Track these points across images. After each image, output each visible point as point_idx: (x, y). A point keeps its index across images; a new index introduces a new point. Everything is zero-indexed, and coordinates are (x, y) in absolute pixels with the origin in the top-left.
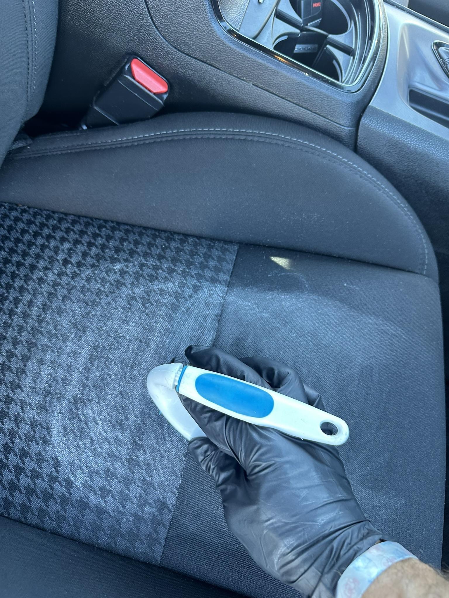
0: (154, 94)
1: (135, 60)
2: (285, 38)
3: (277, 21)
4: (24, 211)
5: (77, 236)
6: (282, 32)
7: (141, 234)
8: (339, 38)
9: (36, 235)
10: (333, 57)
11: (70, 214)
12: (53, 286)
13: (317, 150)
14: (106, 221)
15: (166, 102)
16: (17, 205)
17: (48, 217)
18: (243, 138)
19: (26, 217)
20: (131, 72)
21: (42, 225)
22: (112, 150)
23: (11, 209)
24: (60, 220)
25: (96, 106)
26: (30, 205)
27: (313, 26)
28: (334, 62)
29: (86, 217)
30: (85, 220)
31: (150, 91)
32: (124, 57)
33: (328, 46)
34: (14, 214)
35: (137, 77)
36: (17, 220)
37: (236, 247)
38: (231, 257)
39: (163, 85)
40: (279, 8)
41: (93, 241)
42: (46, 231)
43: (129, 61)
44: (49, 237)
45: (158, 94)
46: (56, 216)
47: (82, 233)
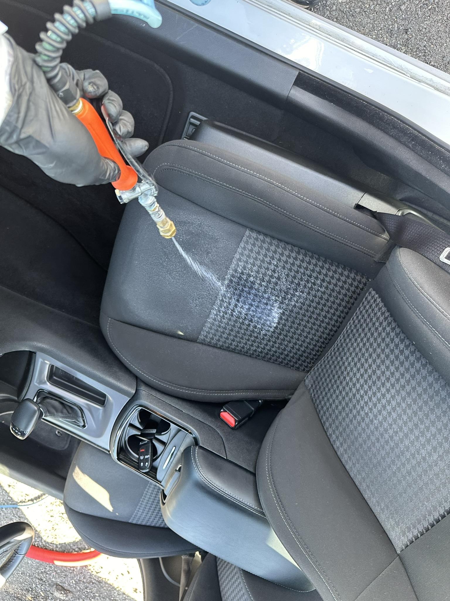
0: (226, 412)
1: (233, 426)
2: (163, 433)
3: (165, 441)
4: (293, 366)
5: (269, 353)
6: (164, 436)
7: (241, 351)
8: (135, 432)
9: (287, 355)
10: (141, 423)
11: (272, 362)
12: (281, 333)
13: (158, 380)
14: (256, 358)
15: (222, 408)
16: (296, 369)
17: (282, 362)
18: (190, 389)
19: (292, 364)
20: (236, 421)
21: (284, 359)
22: (247, 389)
23: (298, 368)
24: (276, 360)
25: (252, 410)
26: (290, 369)
27: (145, 441)
28: (140, 421)
29: (265, 360)
30: (265, 359)
31: (228, 413)
32: (237, 429)
33: (142, 428)
34: (297, 366)
35: (233, 419)
36: (296, 363)
37: (198, 341)
38: (201, 337)
39: (222, 415)
40: (163, 448)
41: (263, 350)
42: (283, 356)
43: (236, 426)
44: (282, 354)
45: (225, 411)
46: (278, 363)
47: (267, 354)
